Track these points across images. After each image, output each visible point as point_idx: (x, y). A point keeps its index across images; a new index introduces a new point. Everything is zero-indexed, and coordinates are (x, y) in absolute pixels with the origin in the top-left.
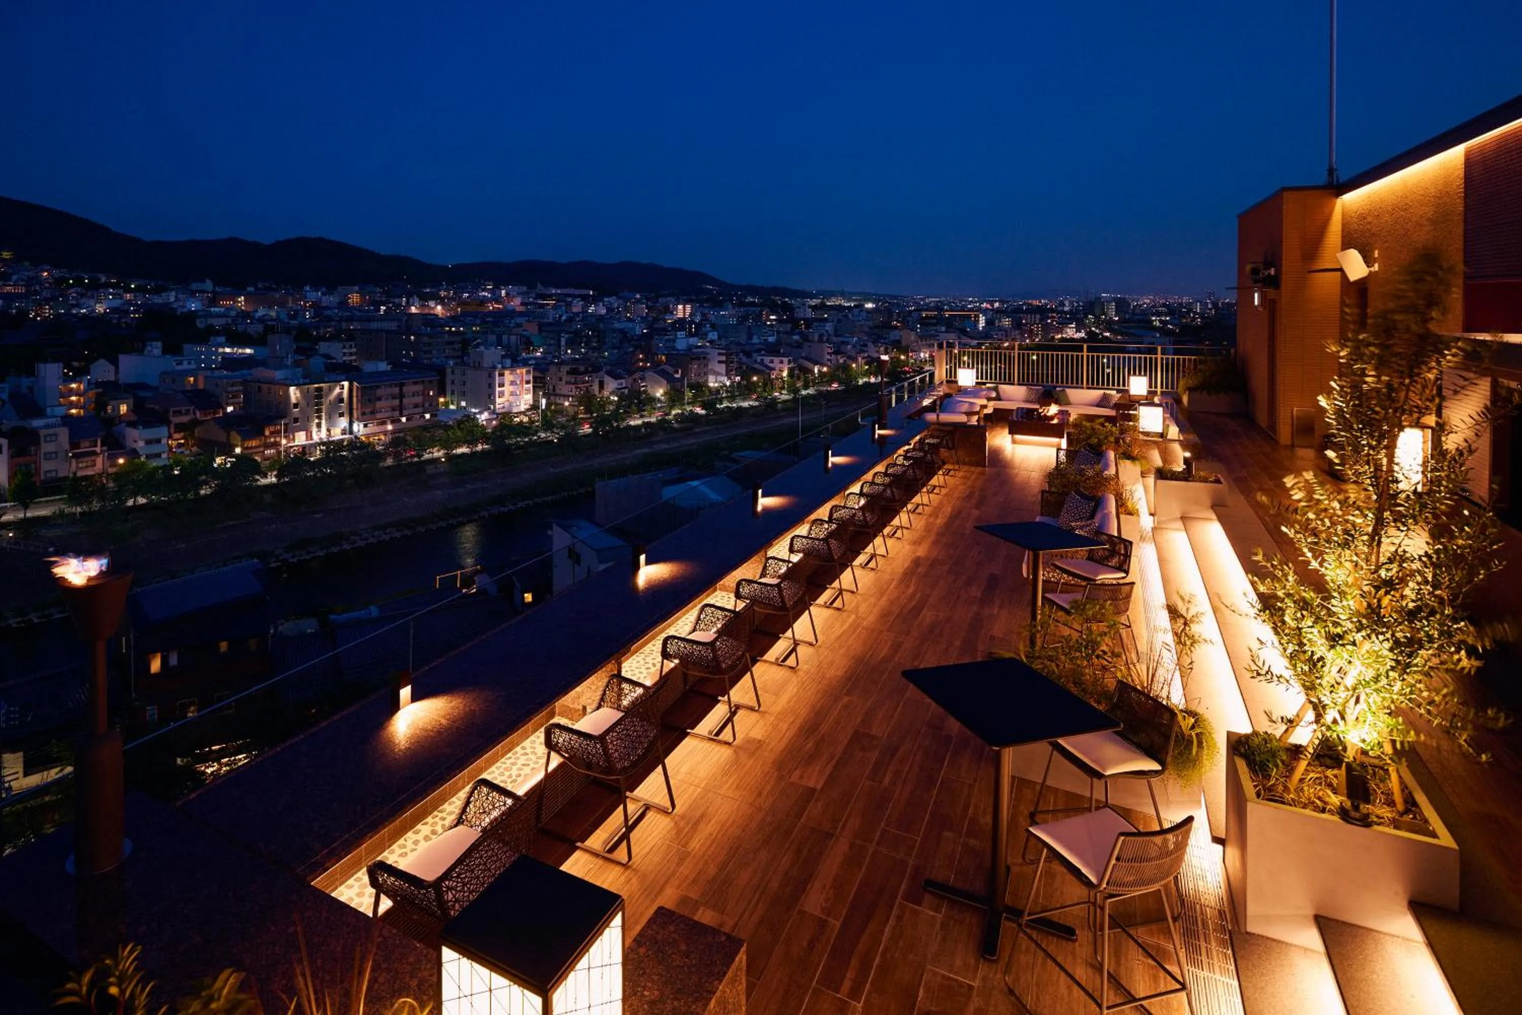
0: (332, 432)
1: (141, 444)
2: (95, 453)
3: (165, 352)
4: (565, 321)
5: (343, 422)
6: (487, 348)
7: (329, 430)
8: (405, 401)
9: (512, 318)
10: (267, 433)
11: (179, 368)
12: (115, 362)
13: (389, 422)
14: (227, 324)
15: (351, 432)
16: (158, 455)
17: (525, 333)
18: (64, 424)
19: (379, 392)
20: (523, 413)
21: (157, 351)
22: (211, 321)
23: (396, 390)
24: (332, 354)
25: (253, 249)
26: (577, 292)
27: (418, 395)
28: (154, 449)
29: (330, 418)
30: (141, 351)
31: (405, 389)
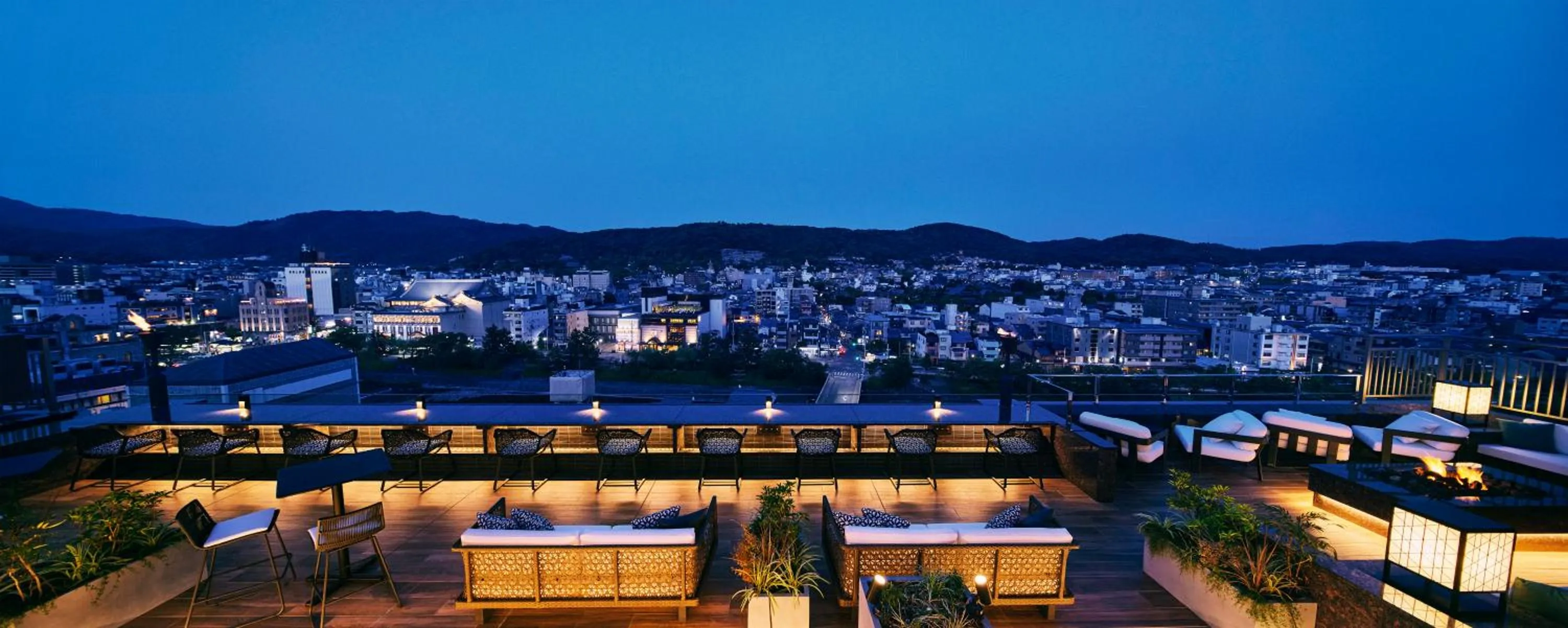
0: (1103, 360)
1: (985, 349)
2: (962, 350)
3: (1014, 303)
4: (1394, 297)
5: (1113, 355)
6: (1254, 314)
7: (1100, 358)
8: (1165, 347)
9: (1313, 291)
10: (1057, 354)
11: (1021, 311)
12: (990, 306)
13: (1150, 360)
14: (1062, 289)
15: (1118, 362)
16: (993, 356)
17: (1327, 305)
18: (950, 334)
19: (1142, 338)
20: (1292, 372)
21: (1010, 302)
22: (1052, 287)
23: (1158, 339)
24: (1125, 311)
25: (1093, 244)
26: (1423, 270)
27: (1179, 344)
28: (990, 352)
29: (1102, 351)
30: (1002, 301)
31: (1165, 339)
